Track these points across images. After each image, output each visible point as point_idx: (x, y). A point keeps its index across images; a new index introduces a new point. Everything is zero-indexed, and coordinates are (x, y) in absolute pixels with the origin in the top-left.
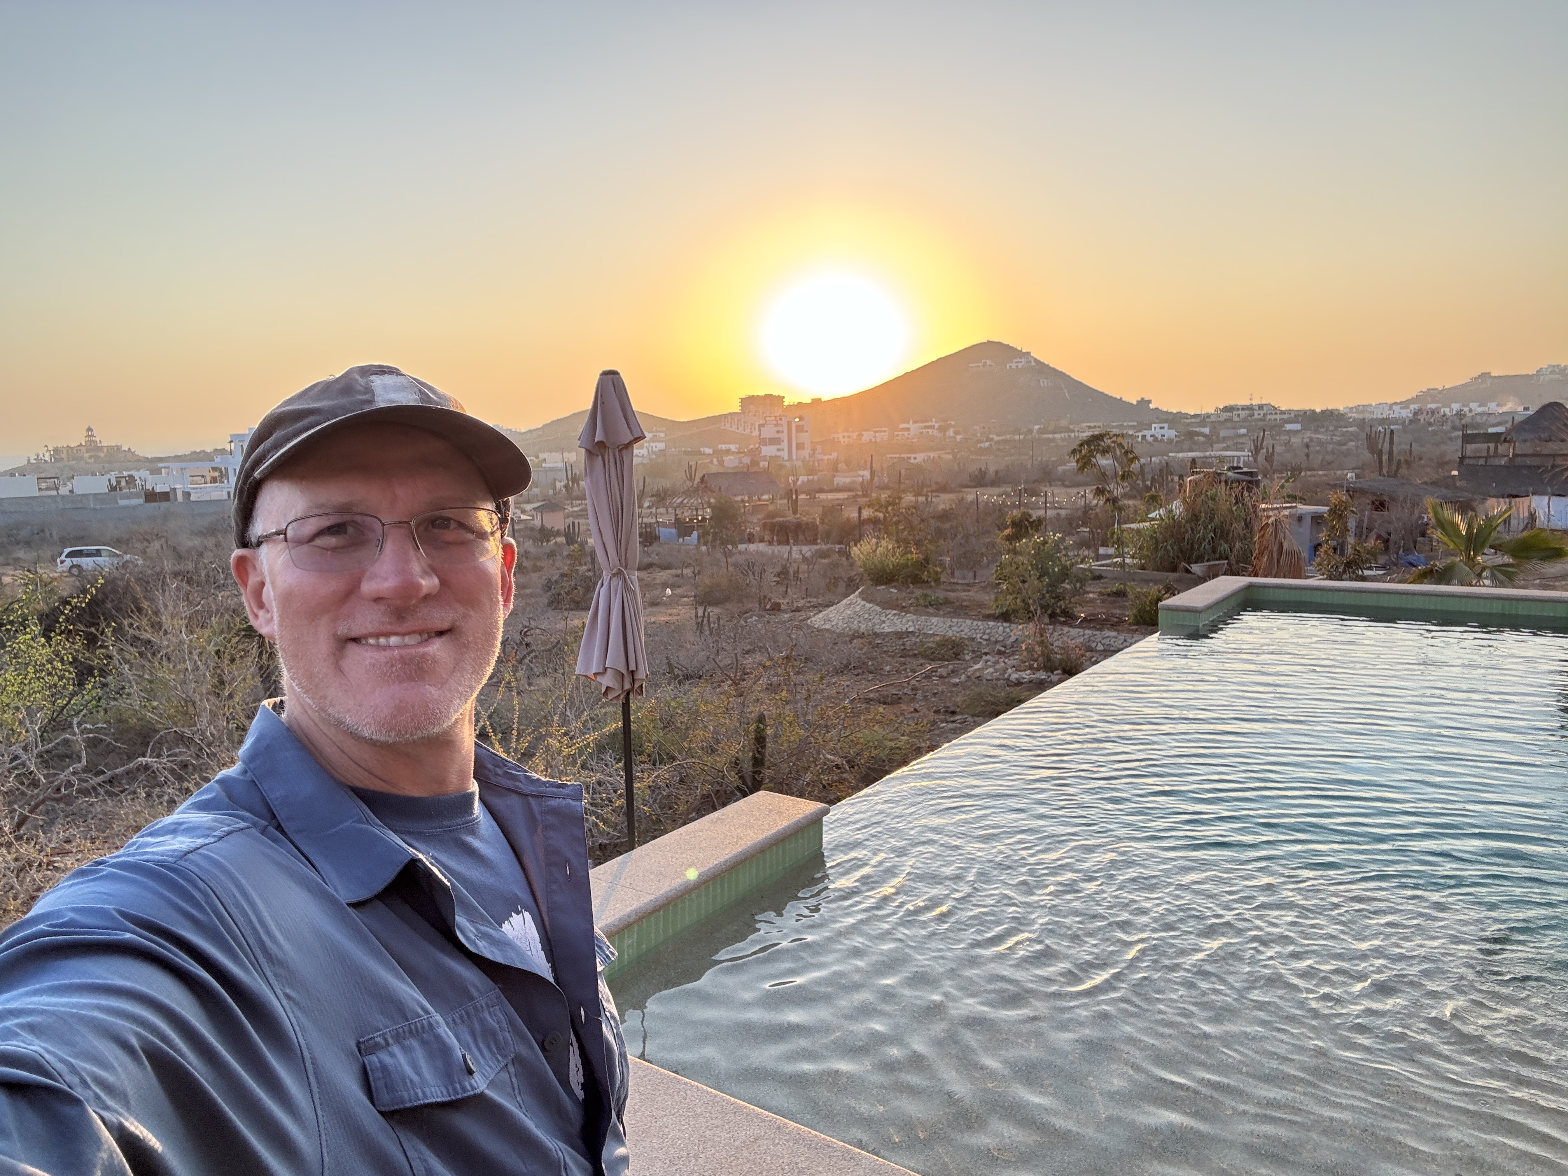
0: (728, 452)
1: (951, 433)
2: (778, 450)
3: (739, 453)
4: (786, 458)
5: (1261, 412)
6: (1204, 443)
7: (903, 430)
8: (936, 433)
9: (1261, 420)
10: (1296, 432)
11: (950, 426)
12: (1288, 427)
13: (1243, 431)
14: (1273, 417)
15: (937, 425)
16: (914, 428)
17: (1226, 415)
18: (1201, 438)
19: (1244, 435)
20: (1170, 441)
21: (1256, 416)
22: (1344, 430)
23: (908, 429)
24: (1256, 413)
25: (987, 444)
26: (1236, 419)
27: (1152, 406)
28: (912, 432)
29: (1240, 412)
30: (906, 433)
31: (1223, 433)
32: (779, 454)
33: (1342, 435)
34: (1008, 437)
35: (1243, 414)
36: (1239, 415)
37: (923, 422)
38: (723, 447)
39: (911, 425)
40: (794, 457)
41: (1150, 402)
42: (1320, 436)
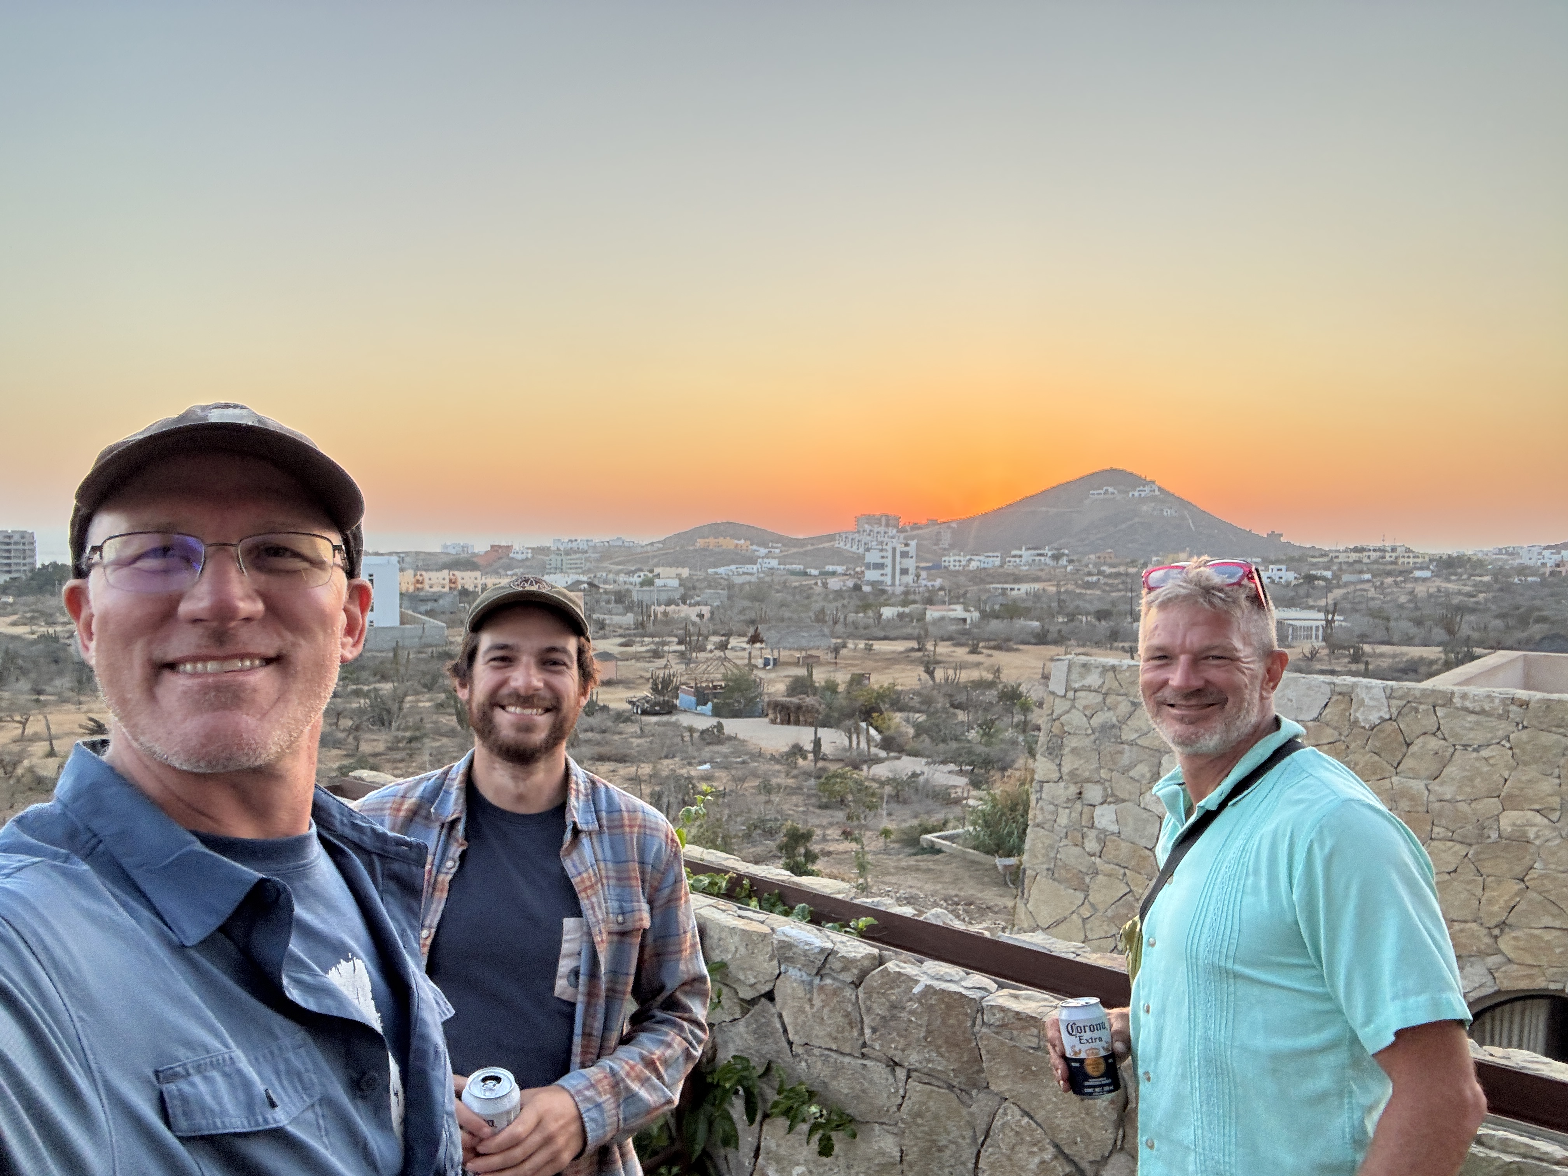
0: (834, 574)
1: (1064, 561)
2: (882, 575)
3: (845, 575)
4: (889, 583)
5: (1394, 555)
6: (1323, 587)
7: (1014, 556)
8: (1048, 561)
9: (1392, 563)
10: (1424, 580)
11: (1063, 555)
12: (1418, 574)
13: (1367, 576)
14: (1406, 560)
15: (1050, 554)
16: (1027, 555)
17: (1354, 556)
18: (1322, 583)
19: (1368, 581)
20: (1288, 584)
21: (1388, 558)
22: (1478, 579)
23: (1020, 556)
24: (1387, 555)
25: (1095, 578)
26: (1366, 560)
27: (1282, 540)
28: (1024, 560)
29: (1371, 553)
30: (1018, 560)
31: (1345, 578)
32: (882, 578)
33: (1475, 585)
34: (1122, 569)
35: (1374, 555)
36: (1369, 557)
37: (1036, 549)
38: (830, 568)
39: (1023, 552)
40: (897, 582)
41: (1281, 535)
42: (1450, 585)
